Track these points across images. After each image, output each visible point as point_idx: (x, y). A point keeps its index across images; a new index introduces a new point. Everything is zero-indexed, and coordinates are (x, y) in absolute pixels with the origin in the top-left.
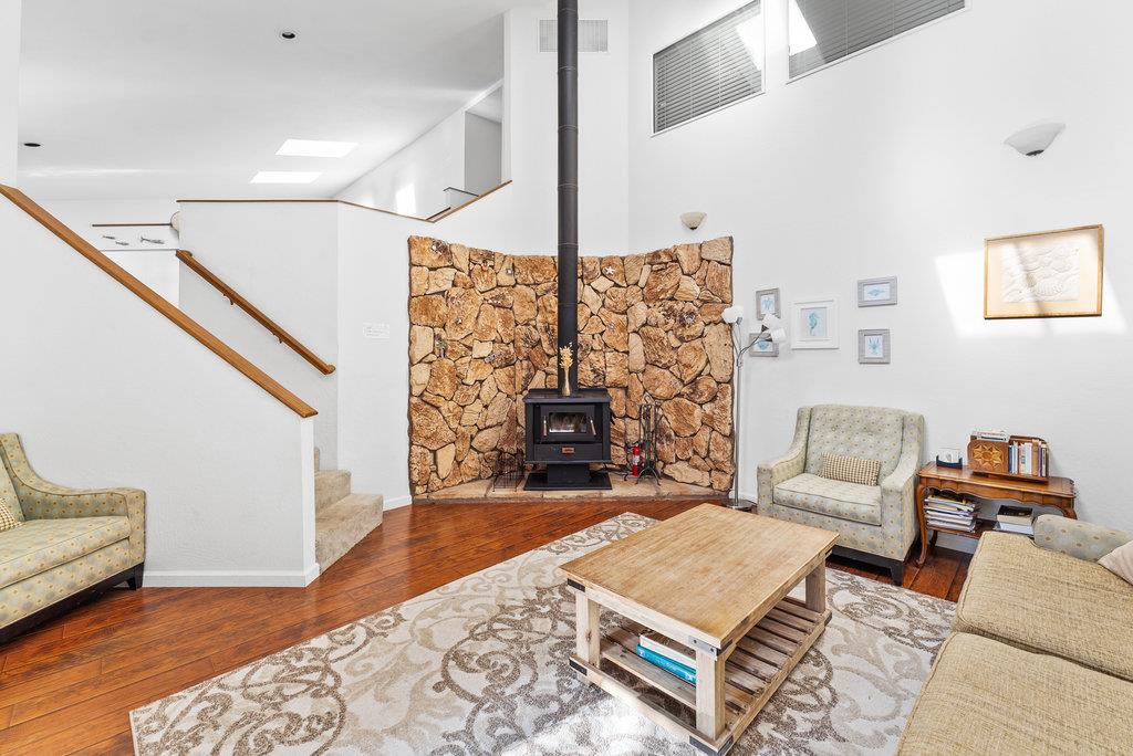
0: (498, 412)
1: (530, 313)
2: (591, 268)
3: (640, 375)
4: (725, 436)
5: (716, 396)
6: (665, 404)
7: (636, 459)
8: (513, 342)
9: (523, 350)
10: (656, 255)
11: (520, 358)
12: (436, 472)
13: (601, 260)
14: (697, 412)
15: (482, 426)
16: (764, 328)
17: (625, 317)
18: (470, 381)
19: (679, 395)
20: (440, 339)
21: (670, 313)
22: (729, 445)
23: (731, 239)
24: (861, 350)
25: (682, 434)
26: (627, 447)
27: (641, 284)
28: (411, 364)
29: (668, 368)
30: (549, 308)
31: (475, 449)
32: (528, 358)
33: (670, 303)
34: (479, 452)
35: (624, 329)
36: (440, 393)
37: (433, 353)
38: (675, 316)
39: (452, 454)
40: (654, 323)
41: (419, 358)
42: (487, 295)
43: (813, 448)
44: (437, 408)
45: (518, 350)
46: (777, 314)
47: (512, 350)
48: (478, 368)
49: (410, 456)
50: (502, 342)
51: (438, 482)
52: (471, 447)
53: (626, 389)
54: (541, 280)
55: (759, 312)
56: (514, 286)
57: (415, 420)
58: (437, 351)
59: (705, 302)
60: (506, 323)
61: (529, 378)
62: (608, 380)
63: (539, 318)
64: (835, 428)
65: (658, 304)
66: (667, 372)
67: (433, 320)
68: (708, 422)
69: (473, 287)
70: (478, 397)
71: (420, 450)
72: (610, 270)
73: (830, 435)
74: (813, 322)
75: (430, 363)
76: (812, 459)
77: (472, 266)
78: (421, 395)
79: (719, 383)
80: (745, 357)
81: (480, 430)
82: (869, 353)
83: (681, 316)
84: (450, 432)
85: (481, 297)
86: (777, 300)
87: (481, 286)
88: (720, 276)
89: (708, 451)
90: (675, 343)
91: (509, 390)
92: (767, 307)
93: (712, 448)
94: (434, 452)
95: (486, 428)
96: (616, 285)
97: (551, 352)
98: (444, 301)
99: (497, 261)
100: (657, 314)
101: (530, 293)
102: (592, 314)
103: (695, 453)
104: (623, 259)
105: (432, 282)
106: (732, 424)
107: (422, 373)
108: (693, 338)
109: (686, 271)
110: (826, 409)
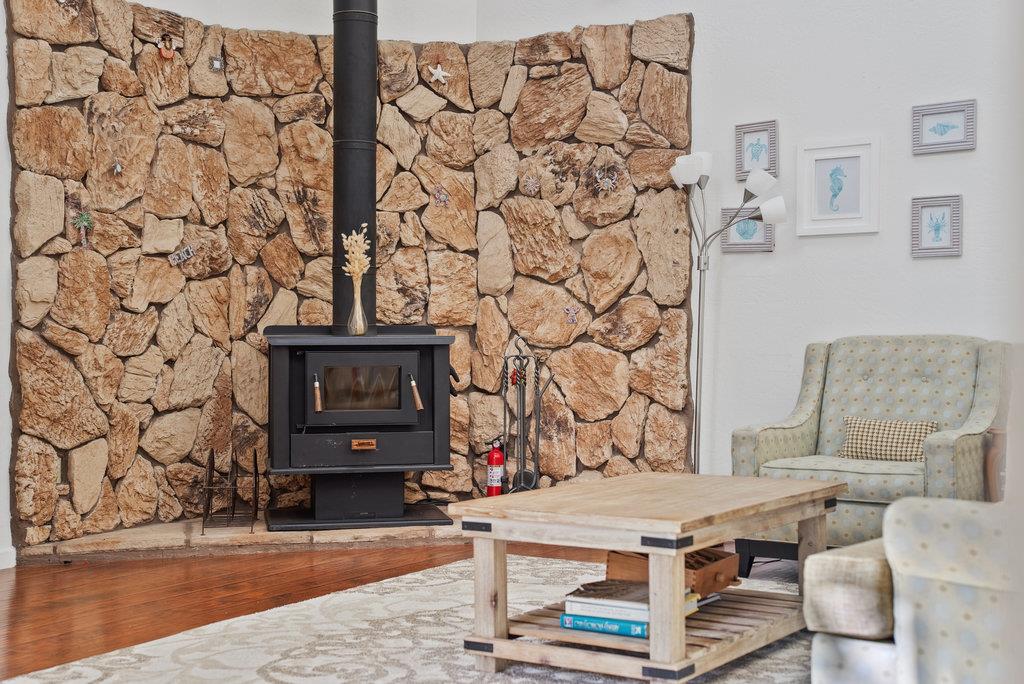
0: (194, 379)
1: (264, 160)
2: (398, 67)
3: (503, 300)
4: (673, 411)
5: (658, 334)
6: (555, 357)
7: (496, 473)
8: (225, 223)
9: (248, 242)
10: (538, 44)
11: (242, 260)
12: (70, 497)
13: (419, 49)
14: (621, 366)
15: (162, 406)
16: (749, 196)
17: (469, 176)
18: (138, 303)
19: (584, 337)
20: (78, 206)
21: (566, 168)
22: (682, 429)
23: (690, 19)
24: (915, 235)
25: (590, 415)
26: (473, 454)
27: (507, 105)
28: (17, 256)
29: (562, 282)
30: (305, 151)
31: (146, 455)
32: (258, 261)
33: (567, 148)
34: (154, 462)
35: (468, 200)
36: (80, 324)
37: (63, 235)
38: (576, 174)
39: (102, 461)
40: (532, 187)
41: (37, 245)
42: (172, 115)
43: (830, 411)
44: (72, 357)
45: (236, 241)
46: (773, 169)
47: (224, 242)
48: (154, 275)
49: (14, 458)
50: (202, 222)
51: (74, 520)
52: (140, 450)
53: (472, 329)
54: (287, 86)
55: (739, 166)
56: (224, 98)
57: (28, 378)
58: (71, 231)
59: (638, 145)
60: (209, 180)
61: (261, 304)
62: (433, 309)
63: (284, 172)
64: (867, 375)
65: (542, 149)
66: (559, 291)
67: (63, 162)
68: (642, 388)
69: (141, 94)
70: (154, 340)
71: (38, 446)
72: (439, 73)
73: (859, 388)
74: (837, 185)
75: (57, 256)
76: (829, 430)
77: (138, 46)
78: (39, 328)
79: (662, 308)
80: (714, 250)
81: (157, 414)
82: (927, 240)
83: (589, 175)
84: (98, 412)
85: (158, 119)
86: (773, 142)
87: (158, 94)
88: (668, 93)
89: (642, 444)
90: (577, 230)
91: (217, 329)
92: (755, 156)
93: (649, 436)
94: (64, 454)
95: (169, 411)
96: (451, 106)
97: (310, 248)
98: (83, 120)
99: (189, 37)
100: (540, 170)
101: (263, 114)
102: (400, 168)
103: (616, 450)
104: (465, 50)
105: (59, 76)
106: (687, 387)
107: (41, 279)
108: (613, 219)
109: (600, 81)
110: (854, 343)
